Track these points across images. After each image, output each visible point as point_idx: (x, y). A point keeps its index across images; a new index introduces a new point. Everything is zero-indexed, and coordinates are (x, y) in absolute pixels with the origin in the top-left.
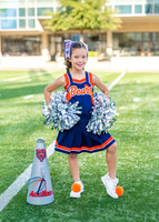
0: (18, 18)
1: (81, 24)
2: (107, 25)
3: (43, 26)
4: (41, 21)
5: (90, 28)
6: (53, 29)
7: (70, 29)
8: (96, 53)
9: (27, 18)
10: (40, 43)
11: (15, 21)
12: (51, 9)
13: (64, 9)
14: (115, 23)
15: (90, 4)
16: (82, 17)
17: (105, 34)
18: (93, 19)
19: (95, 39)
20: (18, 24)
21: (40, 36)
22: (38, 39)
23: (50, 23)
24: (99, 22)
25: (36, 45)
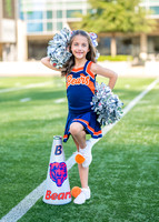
0: (45, 21)
1: (112, 26)
2: (141, 28)
4: (70, 23)
5: (122, 31)
7: (101, 32)
8: (129, 57)
11: (42, 25)
12: (81, 11)
13: (95, 11)
14: (150, 25)
15: (122, 4)
16: (114, 19)
17: (138, 37)
18: (125, 21)
19: (127, 42)
20: (45, 27)
23: (79, 26)
24: (132, 25)
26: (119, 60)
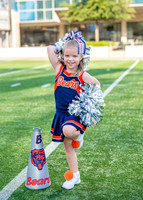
0: (36, 10)
1: (96, 15)
2: (121, 16)
3: (60, 17)
4: (58, 12)
5: (105, 19)
6: (70, 20)
7: (86, 20)
8: (111, 42)
9: (44, 10)
10: (57, 33)
11: (33, 13)
13: (80, 1)
14: (129, 13)
16: (97, 8)
17: (120, 23)
18: (108, 10)
19: (110, 28)
20: (36, 16)
21: (57, 27)
22: (55, 30)
23: (67, 14)
24: (114, 13)
25: (54, 36)
26: (102, 45)
